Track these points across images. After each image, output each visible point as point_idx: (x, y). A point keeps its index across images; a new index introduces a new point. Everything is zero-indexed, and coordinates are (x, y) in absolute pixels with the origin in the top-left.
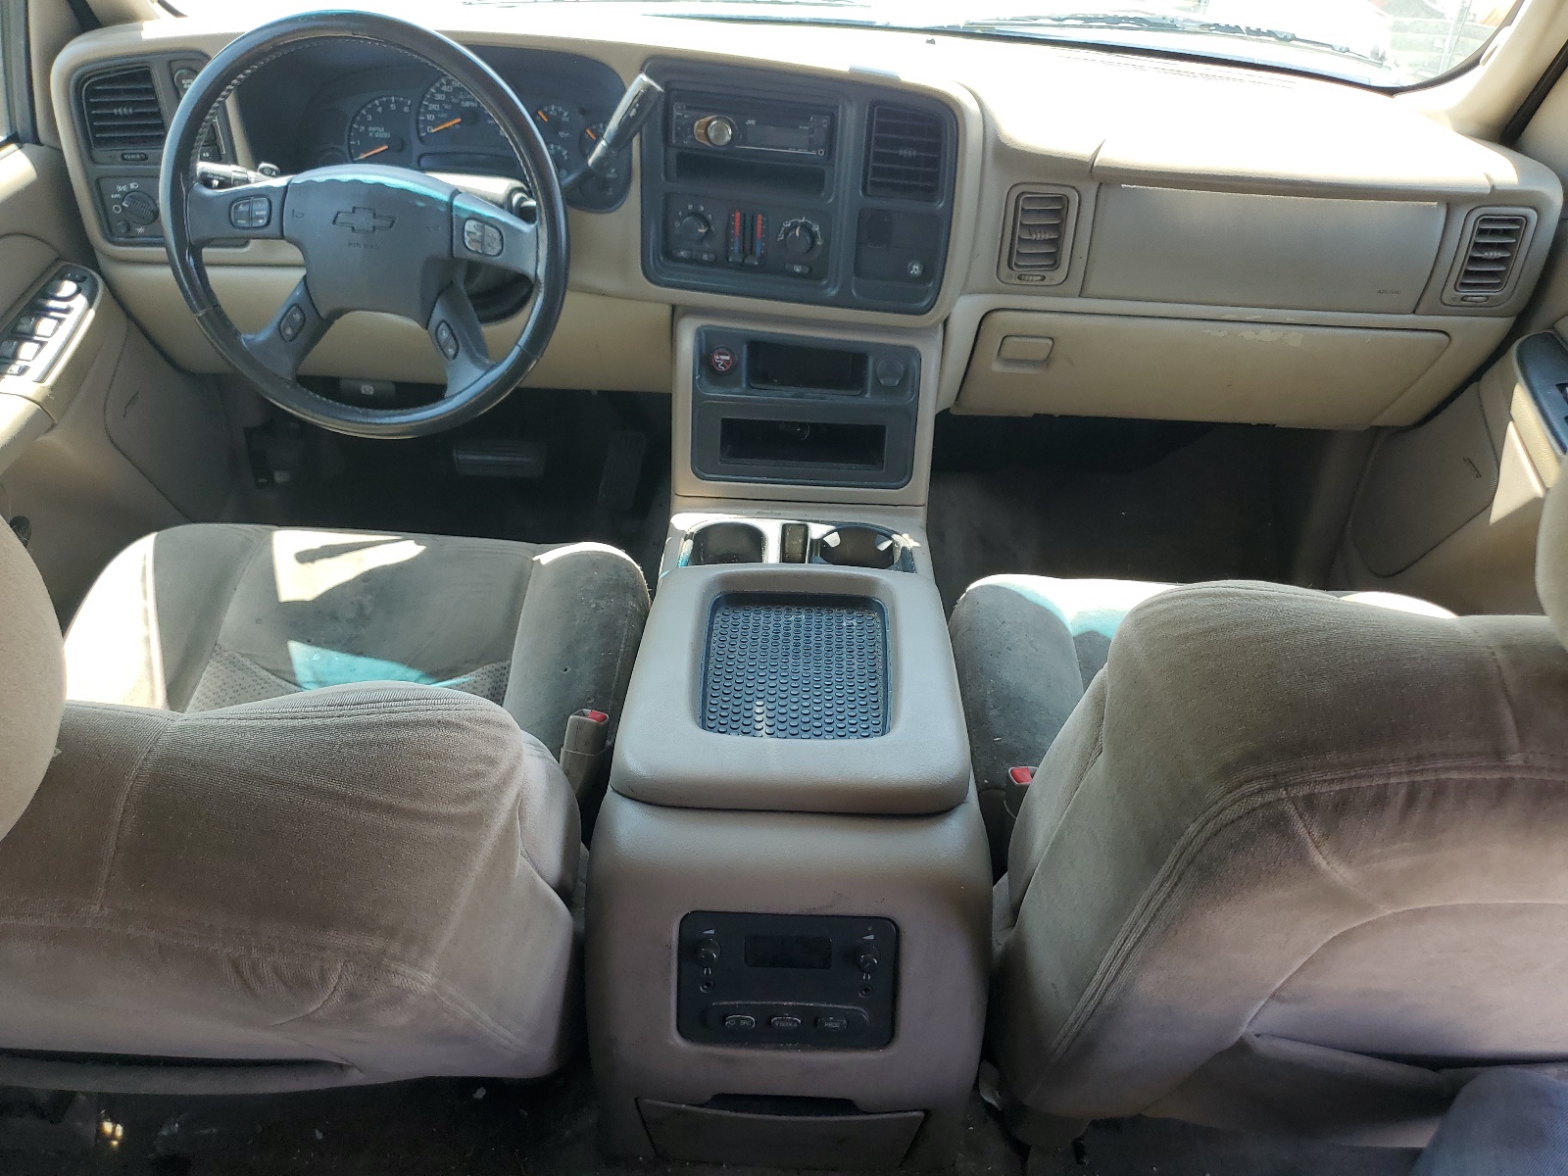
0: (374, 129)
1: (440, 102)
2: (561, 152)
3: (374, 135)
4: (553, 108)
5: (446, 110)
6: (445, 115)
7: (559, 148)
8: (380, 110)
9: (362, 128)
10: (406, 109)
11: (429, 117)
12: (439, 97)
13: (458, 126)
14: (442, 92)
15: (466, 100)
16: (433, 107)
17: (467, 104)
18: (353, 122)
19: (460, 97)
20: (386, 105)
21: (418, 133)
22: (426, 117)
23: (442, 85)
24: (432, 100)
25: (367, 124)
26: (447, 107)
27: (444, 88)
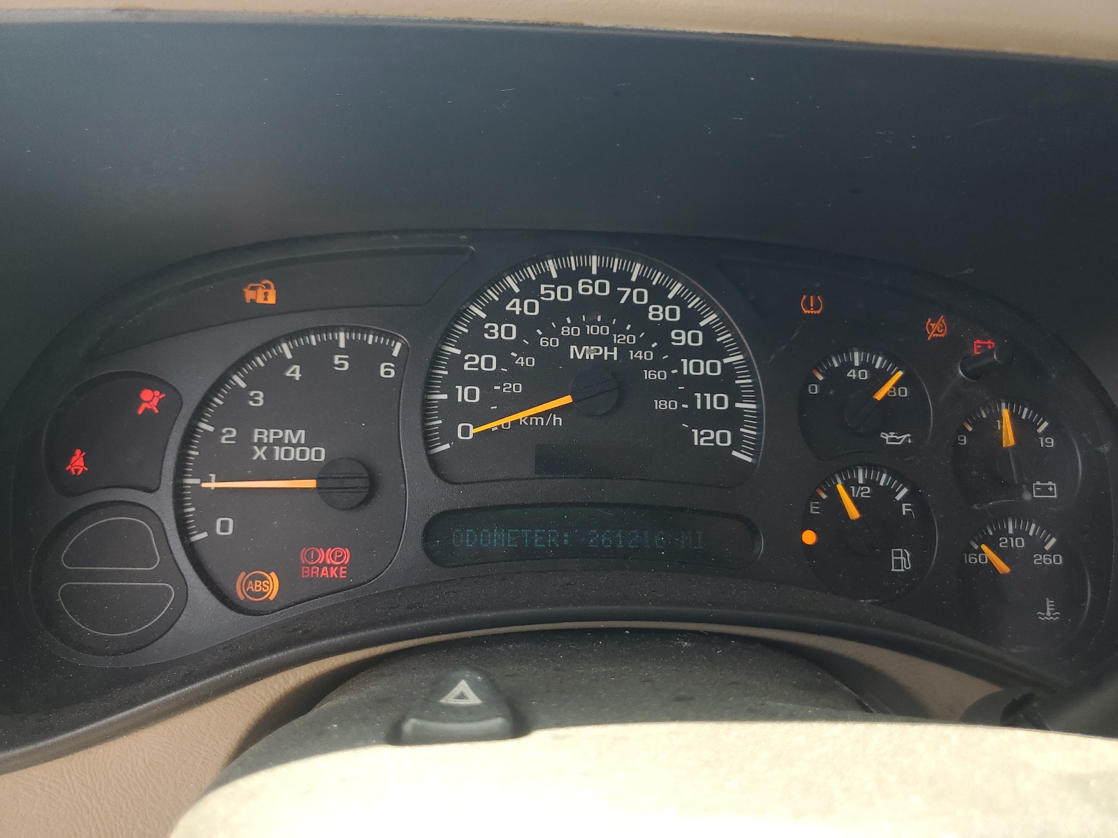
0: (269, 435)
1: (499, 348)
2: (890, 492)
3: (269, 453)
4: (857, 358)
5: (516, 374)
6: (516, 388)
7: (883, 480)
8: (295, 372)
9: (229, 435)
10: (386, 371)
11: (462, 393)
12: (497, 332)
13: (557, 420)
14: (511, 317)
15: (583, 340)
16: (479, 362)
17: (590, 352)
18: (198, 415)
19: (566, 331)
20: (315, 361)
21: (428, 443)
22: (453, 394)
23: (508, 295)
24: (475, 343)
25: (246, 419)
26: (521, 361)
27: (514, 306)
